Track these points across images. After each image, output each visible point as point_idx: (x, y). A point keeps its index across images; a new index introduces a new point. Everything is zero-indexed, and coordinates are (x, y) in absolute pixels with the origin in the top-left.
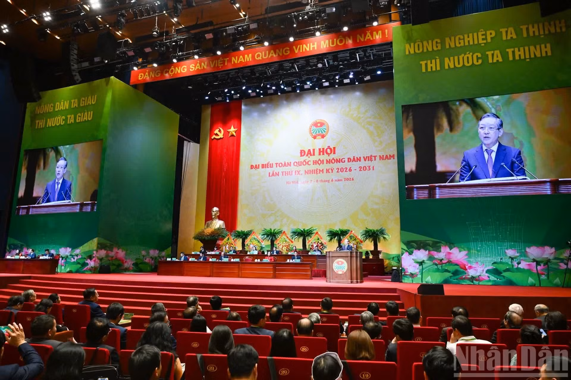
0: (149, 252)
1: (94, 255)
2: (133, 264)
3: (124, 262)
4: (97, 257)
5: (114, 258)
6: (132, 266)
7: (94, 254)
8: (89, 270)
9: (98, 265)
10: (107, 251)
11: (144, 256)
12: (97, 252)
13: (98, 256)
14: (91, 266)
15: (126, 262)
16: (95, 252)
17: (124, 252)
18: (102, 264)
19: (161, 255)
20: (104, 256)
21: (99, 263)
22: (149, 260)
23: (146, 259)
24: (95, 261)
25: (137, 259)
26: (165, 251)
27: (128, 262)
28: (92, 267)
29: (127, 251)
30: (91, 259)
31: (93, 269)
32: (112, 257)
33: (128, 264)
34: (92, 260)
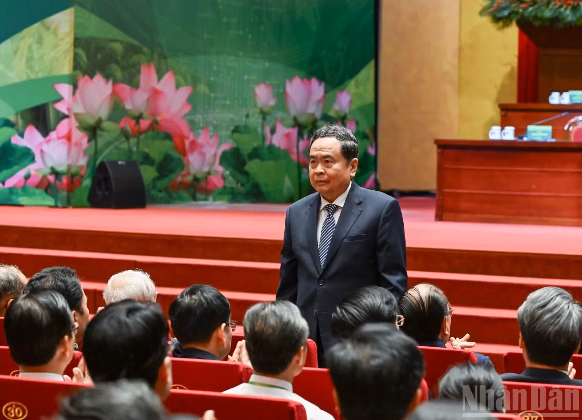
0: (285, 93)
1: (62, 107)
2: (225, 158)
3: (187, 143)
4: (76, 115)
5: (145, 124)
6: (221, 169)
7: (60, 99)
8: (38, 186)
9: (83, 162)
10: (115, 83)
11: (264, 114)
12: (75, 87)
13: (78, 109)
14: (50, 164)
15: (193, 144)
16: (65, 90)
17: (185, 92)
18: (96, 153)
19: (336, 107)
20: (104, 113)
21: (85, 152)
22: (288, 136)
23: (273, 131)
24: (68, 137)
25: (236, 130)
26: (352, 84)
27: (202, 146)
28: (55, 172)
29: (194, 82)
30: (45, 130)
31: (64, 180)
32: (138, 118)
33: (203, 155)
34: (53, 135)
